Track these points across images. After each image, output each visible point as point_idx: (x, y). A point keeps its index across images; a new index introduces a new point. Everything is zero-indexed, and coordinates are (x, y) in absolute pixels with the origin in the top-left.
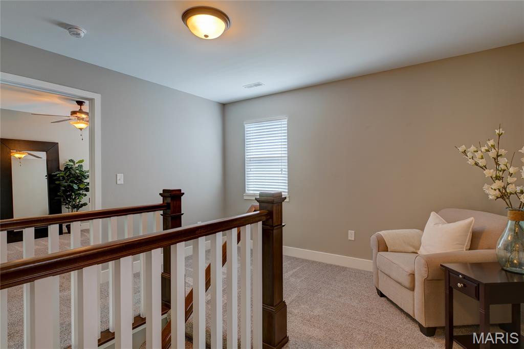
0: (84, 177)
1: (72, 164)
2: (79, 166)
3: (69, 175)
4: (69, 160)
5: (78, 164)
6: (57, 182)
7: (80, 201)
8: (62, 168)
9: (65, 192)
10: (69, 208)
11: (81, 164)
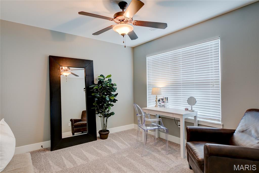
0: (113, 89)
1: (102, 78)
2: (109, 79)
3: (101, 88)
4: (101, 76)
5: (108, 78)
6: (93, 94)
7: (108, 111)
8: (96, 82)
9: (98, 102)
10: (101, 117)
11: (110, 78)
